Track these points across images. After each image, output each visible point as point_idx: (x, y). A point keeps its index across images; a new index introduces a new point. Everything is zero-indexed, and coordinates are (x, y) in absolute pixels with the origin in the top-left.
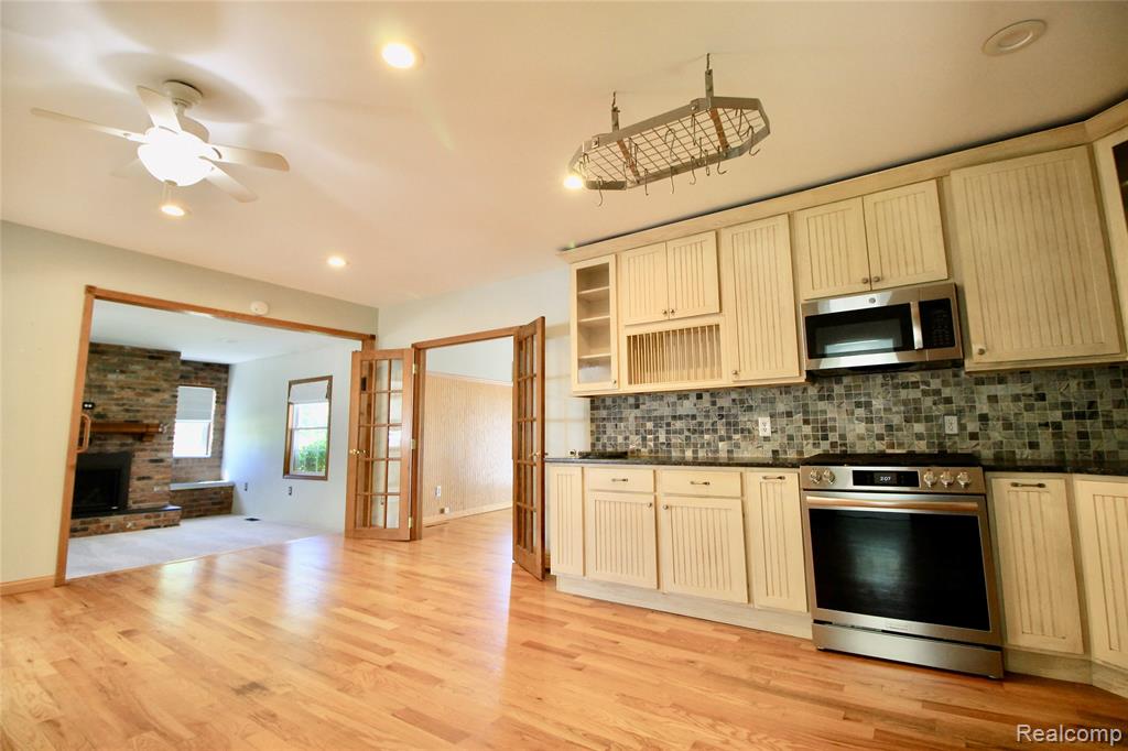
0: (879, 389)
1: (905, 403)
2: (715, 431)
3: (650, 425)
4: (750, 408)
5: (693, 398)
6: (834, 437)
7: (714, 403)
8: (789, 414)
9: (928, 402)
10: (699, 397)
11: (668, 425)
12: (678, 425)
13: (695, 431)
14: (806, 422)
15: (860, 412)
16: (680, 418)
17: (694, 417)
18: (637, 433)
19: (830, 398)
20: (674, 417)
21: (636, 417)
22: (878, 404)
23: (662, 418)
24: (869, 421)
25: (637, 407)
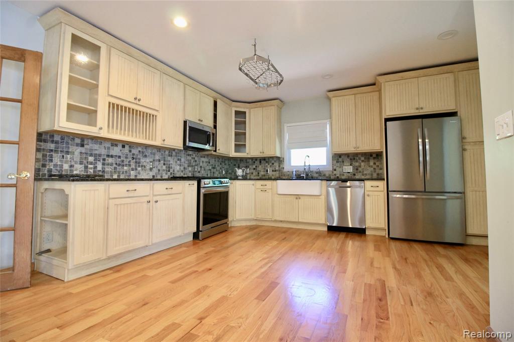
0: (183, 155)
1: (188, 160)
2: (130, 165)
3: (91, 159)
4: (146, 156)
5: (120, 147)
6: (171, 171)
7: (130, 151)
8: (159, 161)
9: (193, 160)
10: (123, 146)
11: (104, 160)
12: (110, 160)
13: (119, 165)
14: (164, 164)
15: (178, 162)
16: (112, 156)
17: (119, 157)
18: (81, 163)
19: (171, 156)
20: (108, 156)
21: (81, 153)
22: (183, 160)
23: (100, 155)
24: (180, 165)
25: (82, 146)
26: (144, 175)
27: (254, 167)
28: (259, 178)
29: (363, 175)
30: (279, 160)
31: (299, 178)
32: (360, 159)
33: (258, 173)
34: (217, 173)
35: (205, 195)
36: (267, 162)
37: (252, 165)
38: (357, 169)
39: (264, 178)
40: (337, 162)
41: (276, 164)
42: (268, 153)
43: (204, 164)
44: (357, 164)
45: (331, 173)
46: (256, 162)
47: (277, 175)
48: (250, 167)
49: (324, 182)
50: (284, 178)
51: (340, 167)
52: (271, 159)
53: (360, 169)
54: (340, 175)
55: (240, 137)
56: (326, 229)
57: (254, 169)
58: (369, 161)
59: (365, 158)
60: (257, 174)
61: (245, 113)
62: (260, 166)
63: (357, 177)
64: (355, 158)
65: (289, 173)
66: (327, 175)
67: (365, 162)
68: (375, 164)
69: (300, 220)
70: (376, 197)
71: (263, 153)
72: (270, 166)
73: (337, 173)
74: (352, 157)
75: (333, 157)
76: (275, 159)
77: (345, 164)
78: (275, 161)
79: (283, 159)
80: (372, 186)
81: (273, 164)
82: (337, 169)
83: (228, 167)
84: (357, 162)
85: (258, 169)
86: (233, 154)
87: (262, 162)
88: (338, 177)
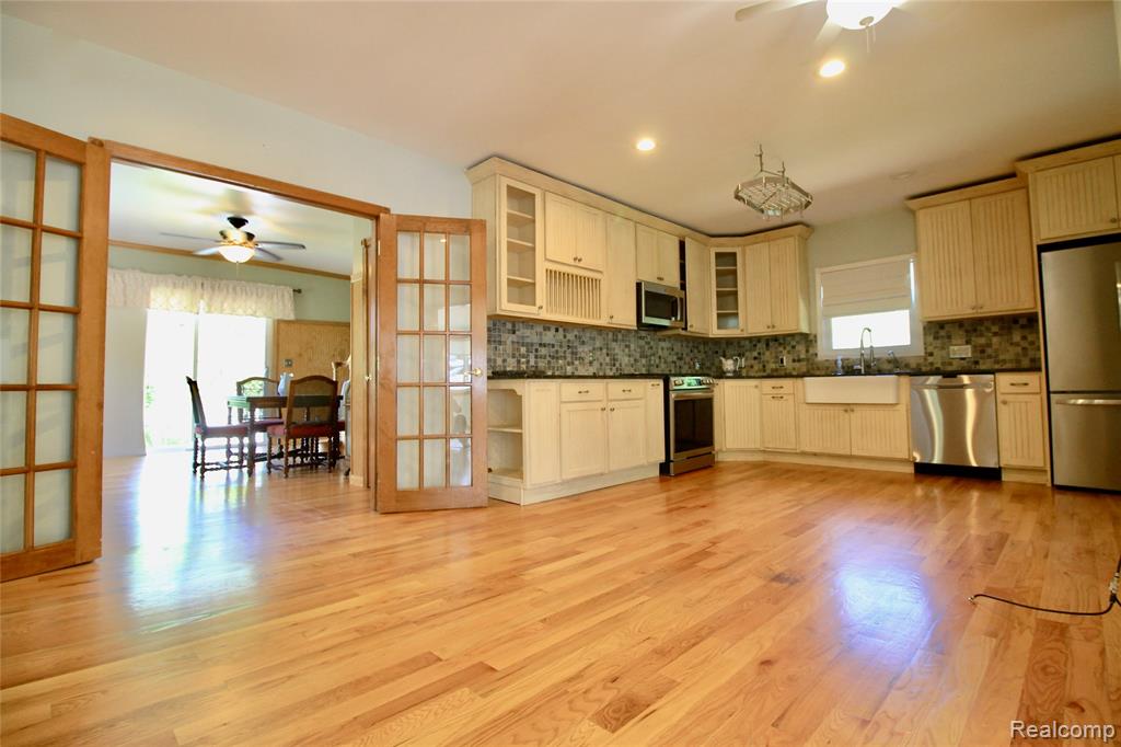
1: (641, 347)
2: (565, 358)
3: (523, 350)
4: (583, 343)
5: (553, 331)
6: (617, 364)
7: (565, 337)
8: (601, 349)
9: (647, 347)
10: (557, 330)
11: (537, 350)
12: (543, 351)
13: (553, 357)
14: (608, 355)
15: (627, 350)
16: (545, 345)
17: (553, 346)
18: (513, 357)
19: (617, 340)
20: (540, 345)
21: (513, 342)
22: (632, 346)
23: (532, 345)
24: (630, 356)
25: (514, 333)
26: (582, 372)
27: (755, 354)
28: (765, 374)
29: (997, 362)
30: (808, 340)
31: (850, 371)
32: (988, 329)
33: (764, 366)
34: (686, 367)
35: (676, 403)
36: (780, 344)
37: (750, 350)
38: (983, 352)
39: (775, 374)
40: (936, 338)
41: (801, 348)
42: (782, 328)
43: (665, 351)
44: (982, 341)
45: (922, 360)
46: (759, 345)
47: (804, 369)
48: (747, 354)
49: (905, 380)
50: (818, 373)
51: (943, 348)
52: (789, 339)
53: (989, 351)
54: (943, 364)
55: (728, 300)
56: (910, 470)
57: (755, 358)
58: (1011, 333)
59: (1002, 328)
60: (761, 366)
61: (734, 255)
62: (768, 353)
63: (982, 367)
64: (979, 328)
65: (827, 364)
66: (913, 365)
67: (1001, 335)
68: (1024, 338)
69: (855, 452)
70: (1023, 404)
71: (774, 327)
72: (789, 352)
73: (937, 361)
74: (970, 327)
75: (924, 328)
76: (797, 338)
77: (954, 342)
78: (798, 342)
79: (815, 336)
80: (1012, 384)
81: (794, 347)
82: (936, 352)
83: (704, 356)
84: (981, 335)
85: (763, 358)
86: (715, 332)
87: (771, 344)
88: (938, 369)
